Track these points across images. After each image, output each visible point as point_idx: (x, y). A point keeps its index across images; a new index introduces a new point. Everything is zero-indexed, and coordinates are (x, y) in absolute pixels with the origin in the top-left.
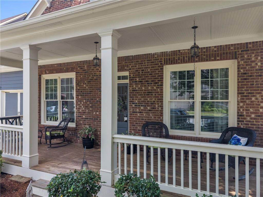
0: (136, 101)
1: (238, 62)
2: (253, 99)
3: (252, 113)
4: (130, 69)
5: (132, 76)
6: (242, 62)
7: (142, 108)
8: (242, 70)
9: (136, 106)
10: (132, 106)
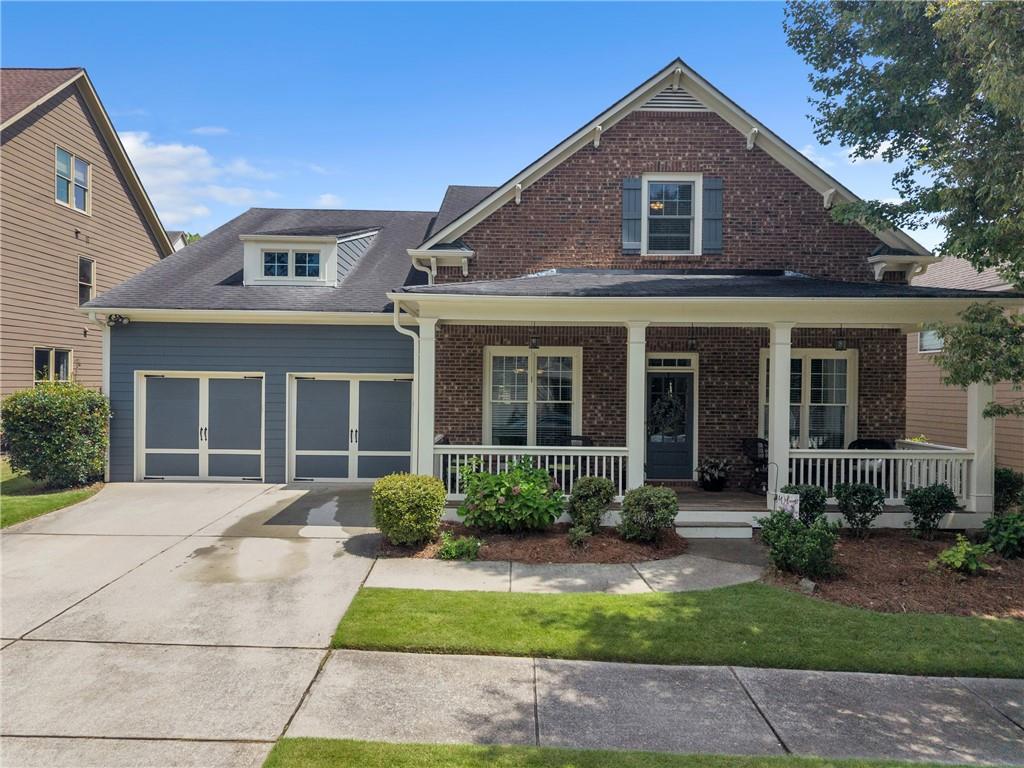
0: (714, 406)
1: (860, 354)
2: (878, 403)
3: (876, 421)
4: (702, 350)
5: (705, 361)
6: (865, 354)
7: (724, 416)
8: (865, 365)
9: (713, 413)
10: (705, 413)
